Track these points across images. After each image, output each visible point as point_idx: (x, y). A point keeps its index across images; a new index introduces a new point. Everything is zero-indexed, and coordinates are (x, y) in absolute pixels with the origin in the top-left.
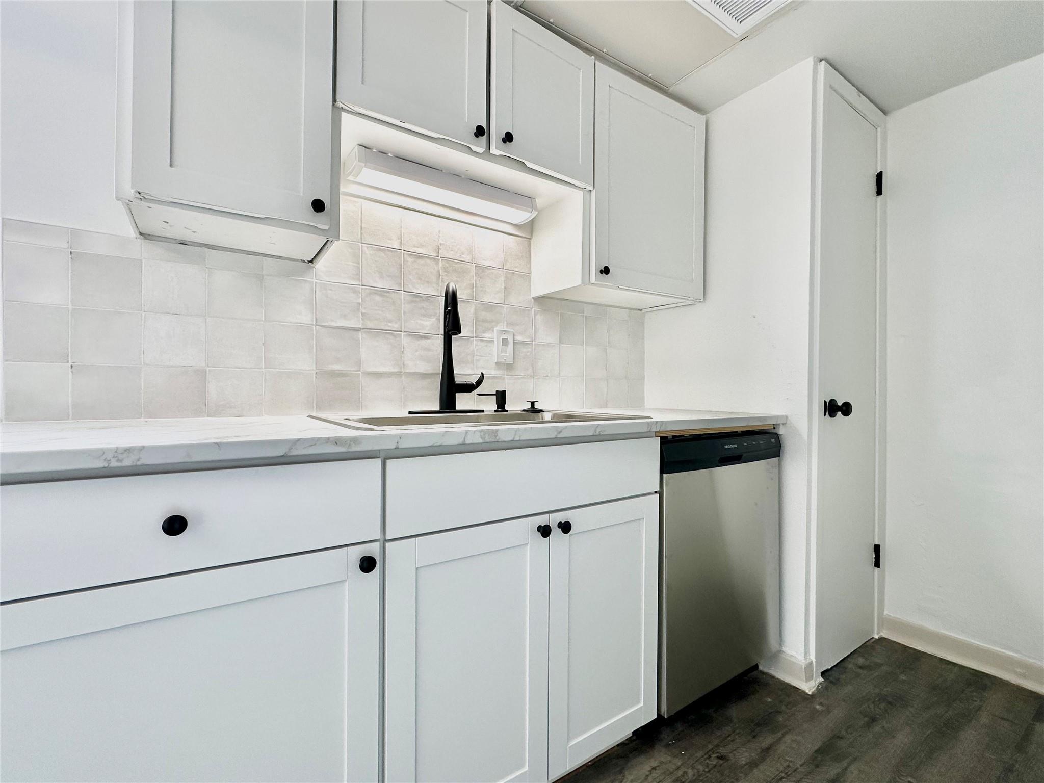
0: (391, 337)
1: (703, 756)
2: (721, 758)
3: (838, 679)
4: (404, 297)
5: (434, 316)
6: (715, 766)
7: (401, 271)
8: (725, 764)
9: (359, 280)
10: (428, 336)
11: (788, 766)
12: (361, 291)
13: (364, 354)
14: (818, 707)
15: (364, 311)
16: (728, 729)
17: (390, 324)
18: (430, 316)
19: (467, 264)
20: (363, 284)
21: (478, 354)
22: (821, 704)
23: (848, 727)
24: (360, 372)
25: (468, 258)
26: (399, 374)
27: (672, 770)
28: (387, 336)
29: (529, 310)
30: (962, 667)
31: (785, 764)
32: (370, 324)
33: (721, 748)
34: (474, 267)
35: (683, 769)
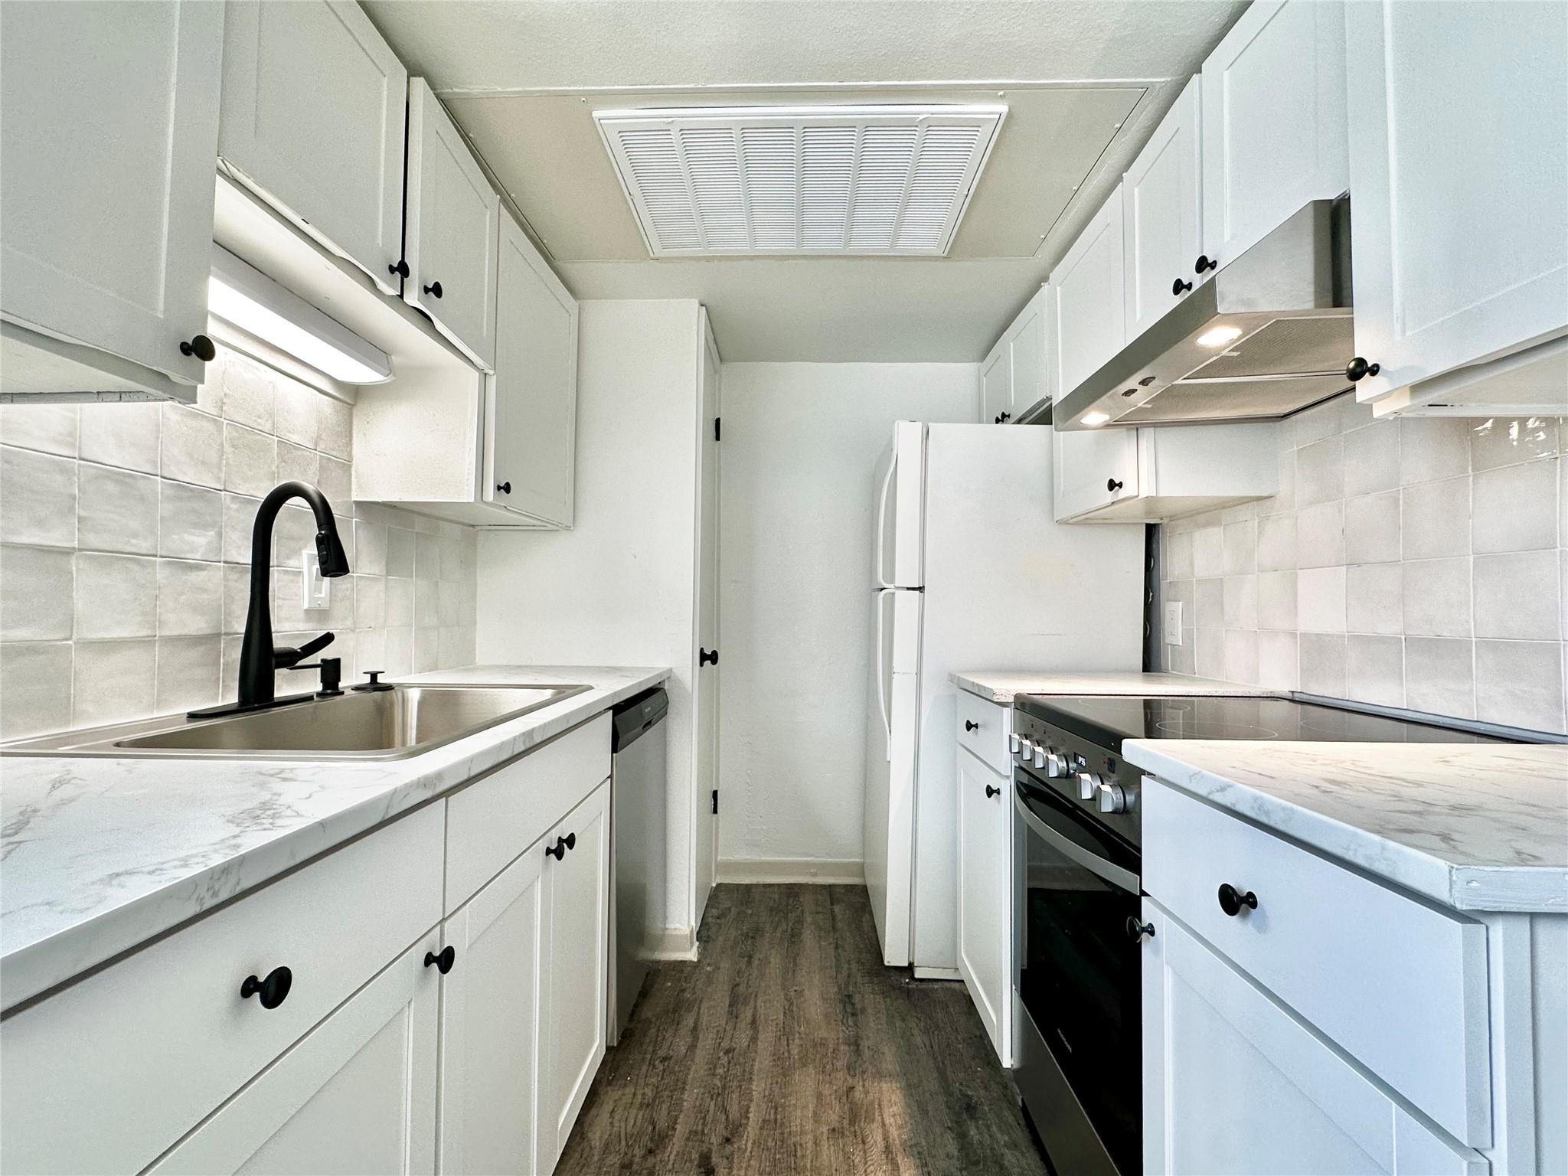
0: (135, 567)
1: (648, 1070)
2: (664, 1059)
3: (709, 937)
4: (162, 488)
5: (213, 527)
6: (664, 1070)
7: (158, 438)
8: (671, 1062)
9: (73, 446)
10: (201, 564)
11: (718, 1031)
12: (77, 472)
13: (80, 602)
14: (708, 969)
15: (83, 513)
16: (653, 1031)
17: (134, 541)
18: (205, 527)
19: (268, 438)
20: (84, 456)
21: (281, 596)
22: (709, 965)
23: (738, 973)
24: (70, 642)
25: (267, 427)
26: (148, 642)
27: (630, 1101)
28: (130, 565)
29: (348, 521)
30: (779, 885)
31: (715, 1031)
32: (93, 540)
33: (659, 1052)
34: (276, 442)
35: (639, 1093)
